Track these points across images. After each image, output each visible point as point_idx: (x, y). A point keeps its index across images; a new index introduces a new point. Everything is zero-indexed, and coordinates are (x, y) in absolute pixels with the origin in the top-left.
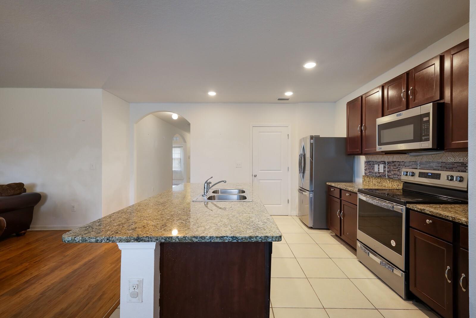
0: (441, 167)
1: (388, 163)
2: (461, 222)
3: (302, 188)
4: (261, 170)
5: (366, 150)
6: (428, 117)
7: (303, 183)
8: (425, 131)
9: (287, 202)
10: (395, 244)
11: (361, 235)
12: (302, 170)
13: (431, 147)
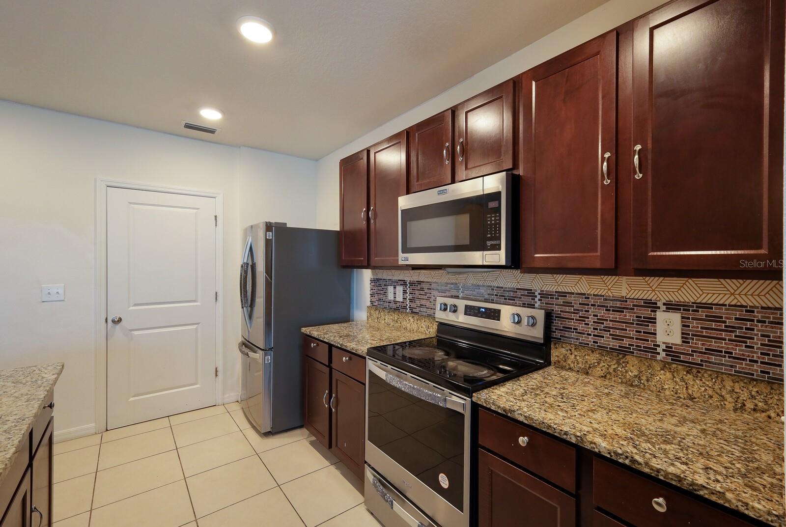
0: (496, 295)
1: (412, 284)
2: (596, 450)
3: (248, 341)
4: (136, 305)
5: (375, 260)
6: (497, 202)
7: (250, 331)
8: (491, 228)
9: (214, 375)
10: (447, 482)
11: (374, 454)
12: (248, 301)
13: (503, 263)
